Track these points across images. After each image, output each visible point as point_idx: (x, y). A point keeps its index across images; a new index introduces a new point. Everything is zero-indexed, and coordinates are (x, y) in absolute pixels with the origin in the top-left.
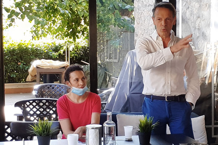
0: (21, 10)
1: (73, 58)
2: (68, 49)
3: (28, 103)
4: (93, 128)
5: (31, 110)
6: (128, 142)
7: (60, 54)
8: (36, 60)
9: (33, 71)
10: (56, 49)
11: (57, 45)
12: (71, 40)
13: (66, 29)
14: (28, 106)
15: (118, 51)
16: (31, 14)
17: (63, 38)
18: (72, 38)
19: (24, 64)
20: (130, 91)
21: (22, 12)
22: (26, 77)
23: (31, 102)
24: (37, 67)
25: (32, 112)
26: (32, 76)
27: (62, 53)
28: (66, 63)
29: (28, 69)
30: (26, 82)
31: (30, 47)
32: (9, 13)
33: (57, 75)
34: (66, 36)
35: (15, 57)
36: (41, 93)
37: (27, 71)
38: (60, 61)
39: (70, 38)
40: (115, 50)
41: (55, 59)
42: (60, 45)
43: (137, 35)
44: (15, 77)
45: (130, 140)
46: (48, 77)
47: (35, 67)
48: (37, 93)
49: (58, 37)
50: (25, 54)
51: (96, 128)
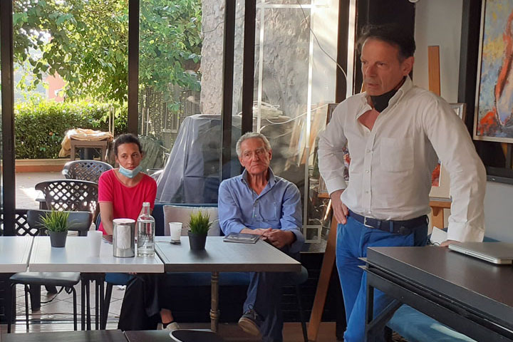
0: (50, 62)
1: (119, 127)
2: (112, 114)
3: (52, 186)
4: (122, 224)
5: (56, 194)
6: (173, 245)
7: (102, 122)
8: (72, 129)
9: (66, 143)
10: (98, 115)
11: (99, 109)
12: (117, 103)
13: (110, 88)
14: (52, 189)
15: (178, 118)
16: (62, 68)
17: (107, 101)
18: (119, 100)
19: (56, 135)
20: (186, 172)
21: (52, 65)
22: (59, 152)
23: (56, 184)
24: (72, 139)
25: (56, 198)
26: (65, 150)
27: (105, 120)
28: (109, 134)
29: (61, 141)
30: (59, 158)
31: (64, 111)
32: (34, 68)
33: (99, 149)
34: (111, 98)
35: (45, 125)
36: (73, 173)
37: (60, 143)
38: (102, 131)
39: (116, 100)
40: (175, 116)
41: (95, 129)
42: (103, 110)
43: (204, 96)
44: (45, 150)
45: (177, 243)
46: (86, 151)
47: (69, 138)
48: (68, 173)
49: (100, 99)
50: (58, 121)
51: (127, 224)
